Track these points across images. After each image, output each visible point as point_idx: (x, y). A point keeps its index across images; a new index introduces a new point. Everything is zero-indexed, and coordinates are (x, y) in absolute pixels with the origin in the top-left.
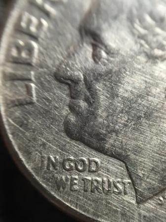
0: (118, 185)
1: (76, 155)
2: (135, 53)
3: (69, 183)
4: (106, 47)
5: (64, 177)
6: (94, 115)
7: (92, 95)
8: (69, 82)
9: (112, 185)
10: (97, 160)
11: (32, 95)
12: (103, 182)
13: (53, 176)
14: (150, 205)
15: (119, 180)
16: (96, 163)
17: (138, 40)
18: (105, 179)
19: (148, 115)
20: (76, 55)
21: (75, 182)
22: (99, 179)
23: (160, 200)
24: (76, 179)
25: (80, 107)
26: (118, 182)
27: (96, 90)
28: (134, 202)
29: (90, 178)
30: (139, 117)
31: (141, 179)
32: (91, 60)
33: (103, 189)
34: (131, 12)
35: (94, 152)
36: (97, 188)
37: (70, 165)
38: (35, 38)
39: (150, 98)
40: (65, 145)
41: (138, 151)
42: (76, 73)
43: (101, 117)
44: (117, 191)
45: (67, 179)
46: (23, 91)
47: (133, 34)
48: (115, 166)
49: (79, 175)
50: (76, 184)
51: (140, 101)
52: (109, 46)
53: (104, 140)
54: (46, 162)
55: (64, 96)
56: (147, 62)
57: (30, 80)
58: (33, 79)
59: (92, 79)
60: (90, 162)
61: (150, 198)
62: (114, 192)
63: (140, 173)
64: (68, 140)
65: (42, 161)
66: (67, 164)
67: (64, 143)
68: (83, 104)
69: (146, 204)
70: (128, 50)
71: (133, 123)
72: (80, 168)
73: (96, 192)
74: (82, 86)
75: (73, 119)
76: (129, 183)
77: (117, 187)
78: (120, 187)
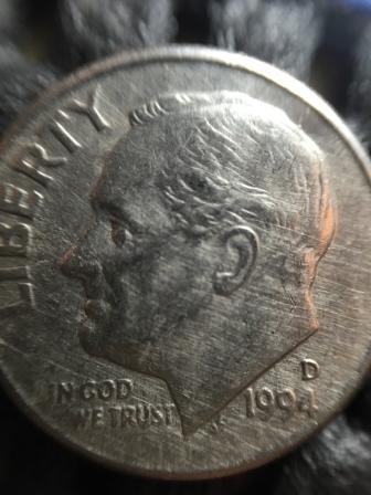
0: (158, 412)
1: (98, 377)
2: (170, 231)
3: (90, 418)
4: (130, 224)
5: (83, 411)
6: (119, 319)
7: (116, 291)
8: (83, 276)
9: (150, 414)
10: (128, 380)
11: (29, 300)
12: (138, 410)
13: (67, 411)
14: (201, 434)
15: (160, 405)
16: (127, 385)
17: (172, 213)
18: (140, 406)
19: (193, 314)
20: (89, 238)
21: (99, 415)
22: (133, 407)
23: (213, 427)
24: (100, 411)
25: (100, 309)
26: (159, 408)
27: (121, 284)
28: (179, 433)
29: (120, 408)
30: (182, 318)
31: (188, 401)
32: (111, 243)
33: (138, 420)
34: (161, 175)
35: (123, 371)
36: (129, 420)
37: (91, 393)
38: (28, 218)
39: (194, 291)
40: (83, 366)
41: (181, 363)
42: (92, 263)
43: (130, 321)
44: (156, 421)
45: (87, 414)
46: (16, 294)
47: (166, 205)
48: (154, 387)
49: (104, 405)
50: (99, 418)
51: (181, 295)
52: (135, 223)
53: (136, 352)
54: (56, 393)
55: (78, 296)
56: (186, 242)
57: (25, 278)
58: (30, 276)
59: (115, 269)
60: (119, 384)
61: (201, 426)
62: (153, 423)
63: (186, 393)
64: (86, 357)
65: (51, 393)
66: (86, 391)
67: (81, 362)
68: (105, 306)
69: (196, 435)
70: (161, 227)
71: (173, 326)
72: (106, 396)
73: (128, 426)
74: (101, 281)
75: (91, 327)
76: (172, 408)
77: (156, 416)
78: (161, 415)
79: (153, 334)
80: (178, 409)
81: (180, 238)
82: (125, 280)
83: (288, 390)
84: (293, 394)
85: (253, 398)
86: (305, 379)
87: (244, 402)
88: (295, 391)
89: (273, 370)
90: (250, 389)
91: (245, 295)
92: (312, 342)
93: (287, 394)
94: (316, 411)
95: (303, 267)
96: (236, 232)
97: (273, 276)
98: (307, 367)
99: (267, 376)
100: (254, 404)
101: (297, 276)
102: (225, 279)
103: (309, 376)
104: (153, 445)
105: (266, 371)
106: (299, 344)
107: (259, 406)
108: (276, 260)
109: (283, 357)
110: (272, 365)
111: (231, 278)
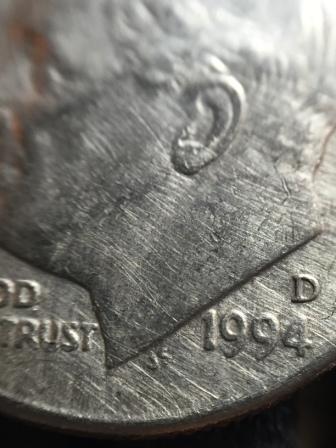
0: (71, 332)
9: (60, 334)
10: (34, 284)
12: (42, 327)
15: (76, 323)
16: (31, 288)
18: (47, 321)
22: (35, 322)
23: (153, 361)
26: (73, 327)
29: (15, 320)
30: (121, 200)
31: (118, 321)
33: (41, 340)
35: (26, 269)
36: (28, 339)
44: (68, 344)
60: (19, 286)
61: (133, 357)
62: (63, 346)
63: (117, 309)
69: (125, 370)
73: (25, 345)
76: (94, 328)
77: (69, 337)
78: (75, 336)
79: (76, 219)
80: (103, 331)
81: (129, 87)
82: (43, 139)
83: (269, 315)
84: (275, 321)
85: (215, 324)
86: (297, 302)
87: (202, 328)
88: (280, 317)
89: (249, 286)
90: (213, 312)
91: (217, 175)
92: (312, 250)
93: (267, 321)
94: (308, 347)
95: (306, 141)
96: (211, 85)
97: (261, 151)
98: (301, 283)
99: (239, 294)
100: (216, 332)
101: (296, 154)
102: (189, 149)
103: (302, 297)
104: (60, 378)
105: (238, 286)
106: (292, 251)
107: (223, 335)
108: (267, 129)
109: (266, 267)
110: (249, 278)
111: (199, 149)
